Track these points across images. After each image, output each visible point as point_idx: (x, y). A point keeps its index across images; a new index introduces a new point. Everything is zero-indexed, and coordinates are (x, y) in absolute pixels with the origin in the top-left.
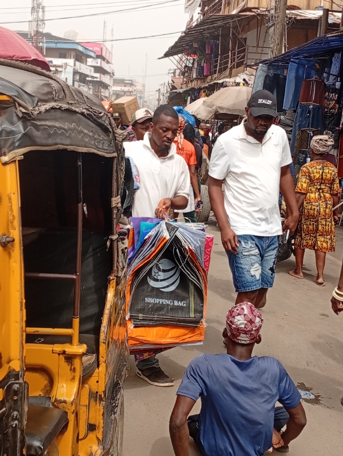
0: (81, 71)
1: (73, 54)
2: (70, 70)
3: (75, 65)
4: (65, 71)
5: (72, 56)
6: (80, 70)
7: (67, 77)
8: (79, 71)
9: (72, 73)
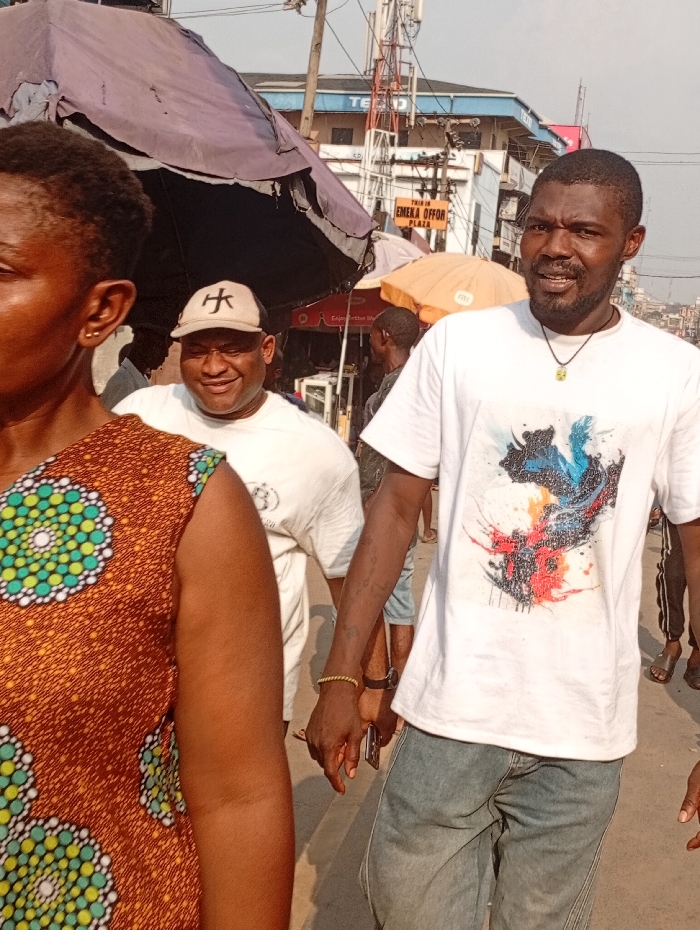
0: (522, 190)
1: (502, 138)
2: (491, 184)
3: (506, 170)
4: (475, 182)
5: (499, 143)
6: (521, 187)
7: (481, 202)
8: (517, 188)
9: (497, 193)
